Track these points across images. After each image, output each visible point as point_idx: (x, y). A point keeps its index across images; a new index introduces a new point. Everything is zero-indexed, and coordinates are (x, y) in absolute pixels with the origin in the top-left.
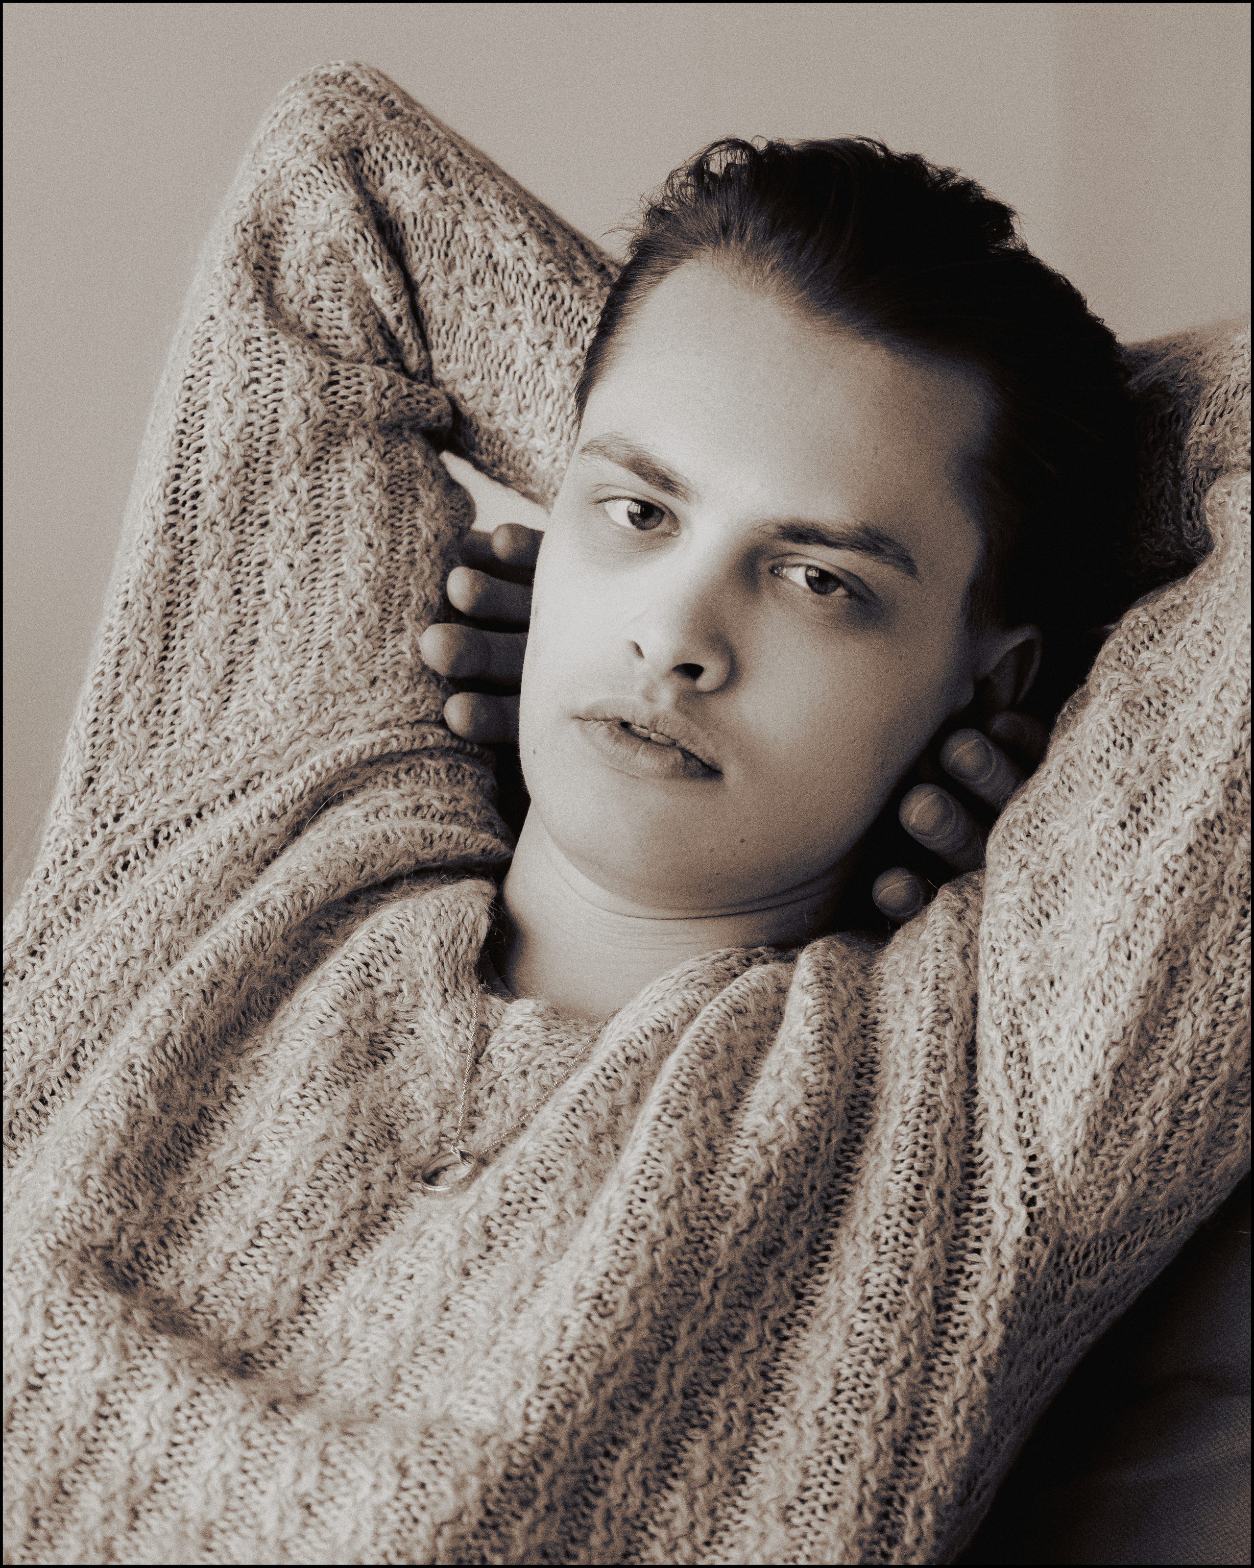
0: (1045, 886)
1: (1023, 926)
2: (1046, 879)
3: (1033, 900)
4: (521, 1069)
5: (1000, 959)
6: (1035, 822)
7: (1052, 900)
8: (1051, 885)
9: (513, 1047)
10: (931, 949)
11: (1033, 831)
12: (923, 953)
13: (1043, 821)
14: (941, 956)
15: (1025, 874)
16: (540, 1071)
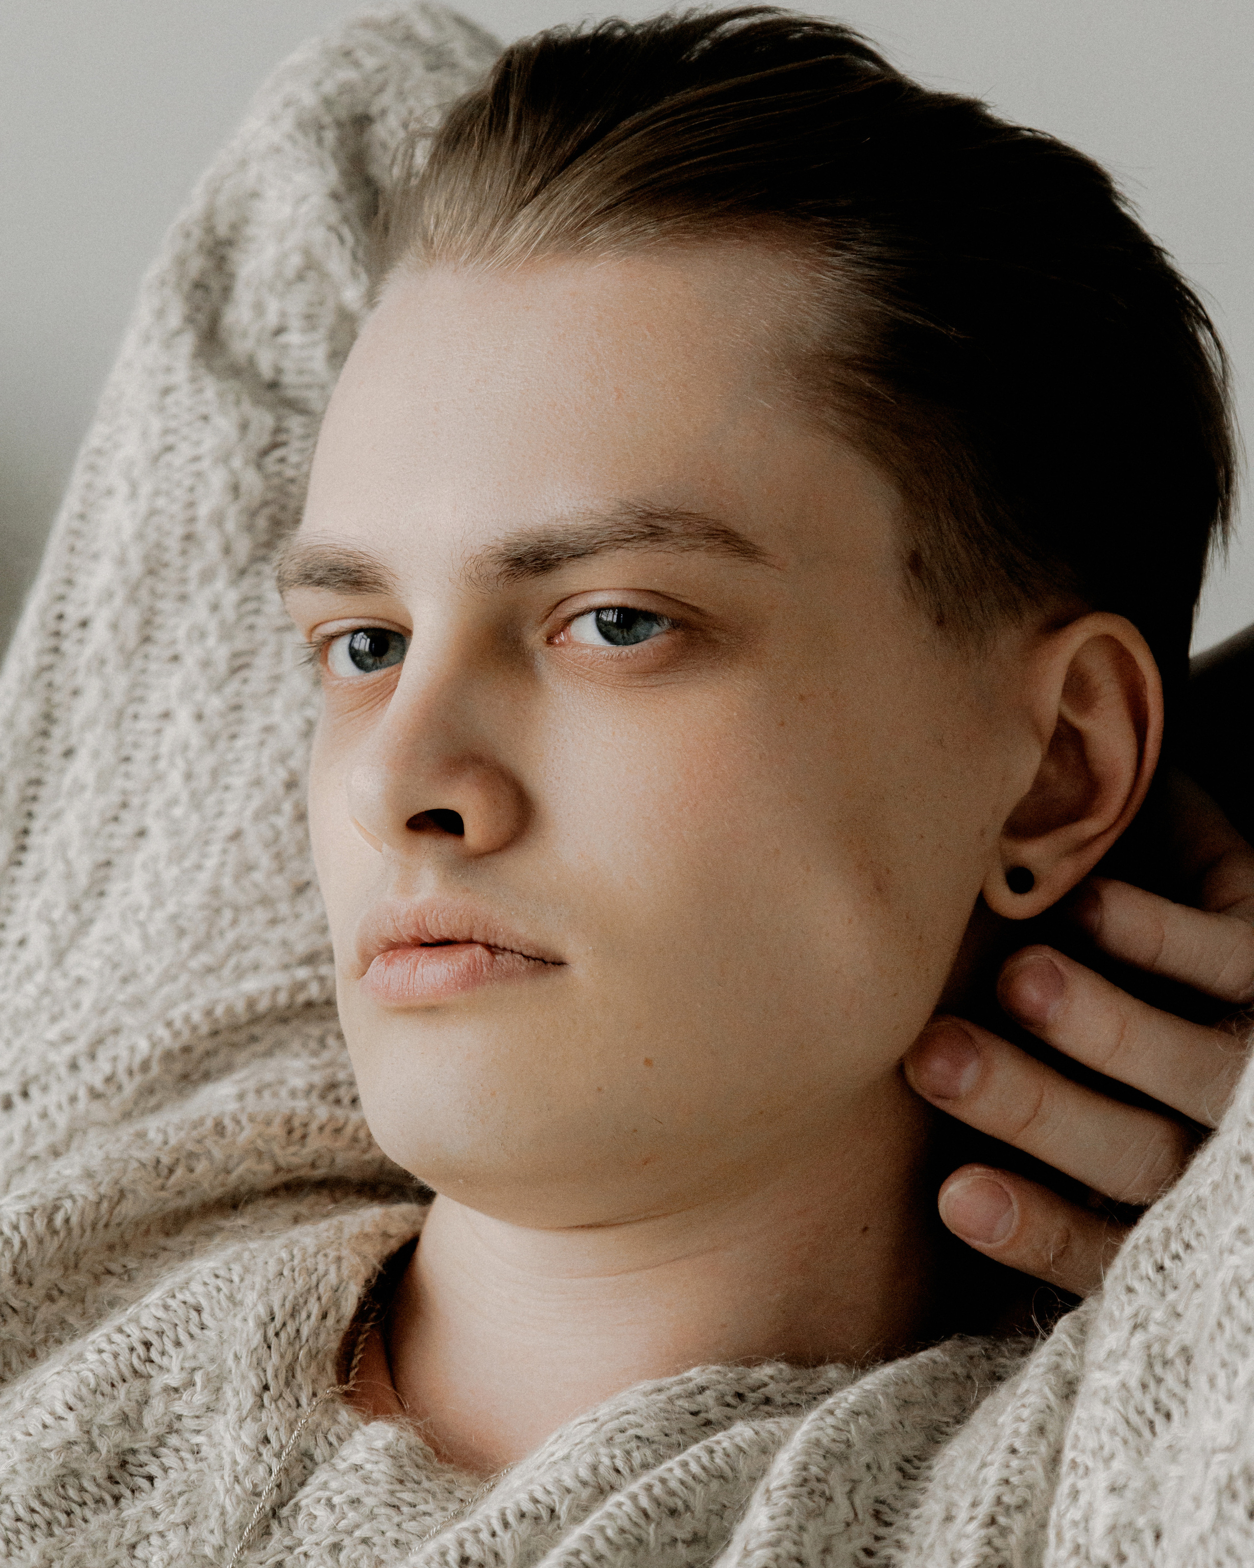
0: (1166, 1363)
1: (1122, 1429)
2: (1171, 1351)
3: (1144, 1386)
4: (332, 1539)
5: (1081, 1484)
6: (1176, 1246)
7: (1179, 1389)
8: (1179, 1363)
9: (336, 1500)
10: (1003, 1444)
11: (1168, 1263)
12: (992, 1450)
13: (1188, 1246)
14: (1015, 1463)
15: (1139, 1338)
16: (362, 1548)
